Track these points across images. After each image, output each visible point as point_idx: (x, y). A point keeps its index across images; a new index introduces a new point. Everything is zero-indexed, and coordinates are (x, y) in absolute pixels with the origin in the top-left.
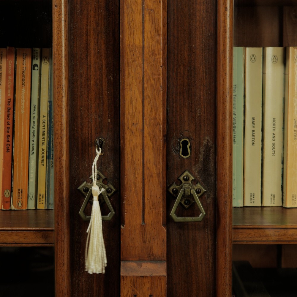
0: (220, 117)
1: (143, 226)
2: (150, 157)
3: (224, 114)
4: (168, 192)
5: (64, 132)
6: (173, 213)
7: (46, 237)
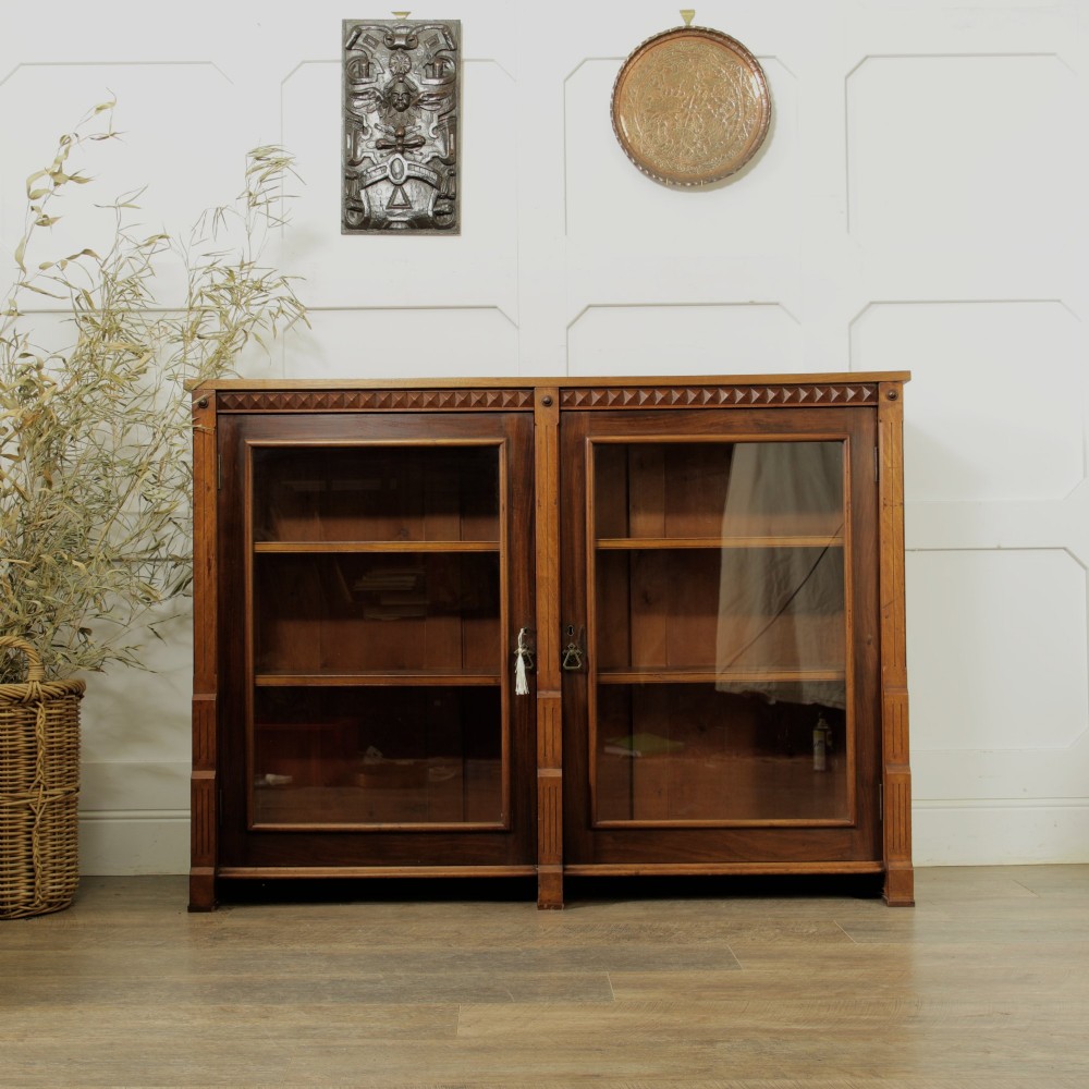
0: (589, 614)
1: (548, 671)
2: (552, 635)
4: (562, 654)
6: (564, 665)
7: (495, 680)
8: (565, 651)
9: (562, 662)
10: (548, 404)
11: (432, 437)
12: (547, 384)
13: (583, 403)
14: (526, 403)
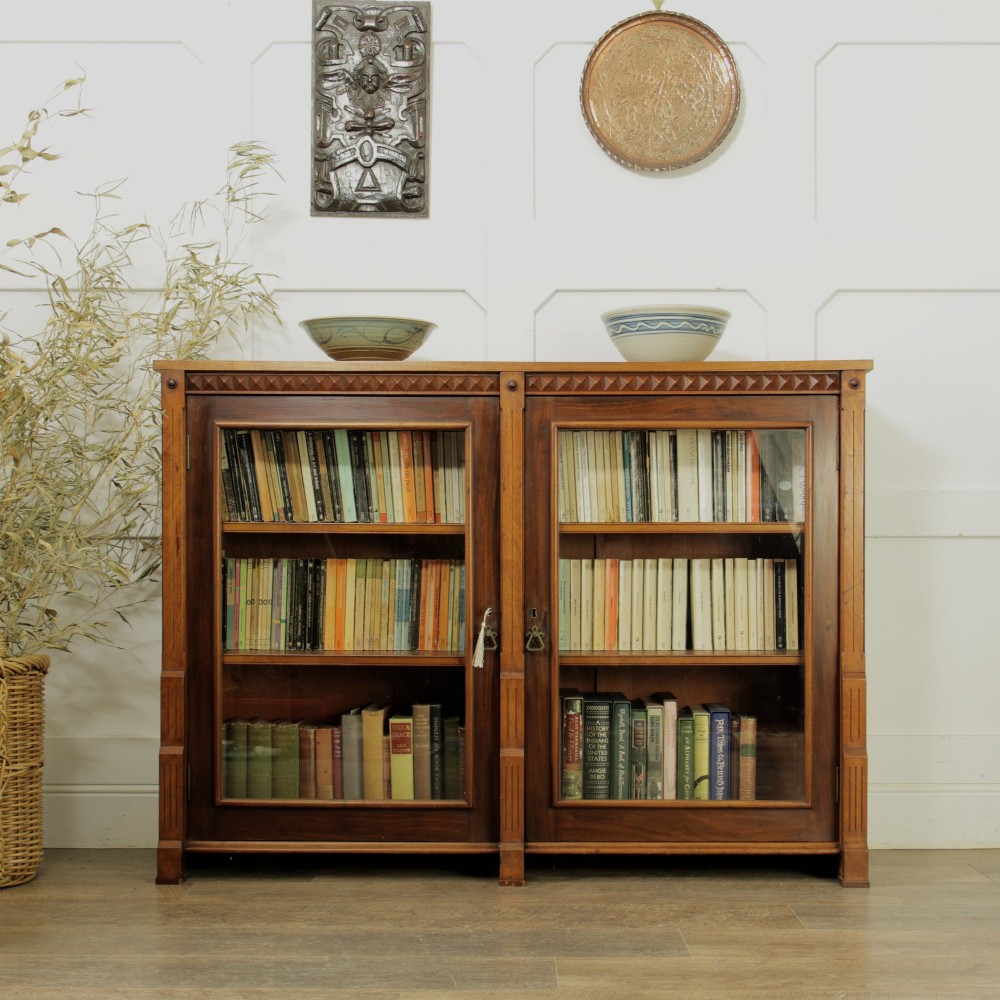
0: (552, 597)
1: (512, 653)
2: (516, 617)
3: (554, 595)
4: (525, 636)
5: (471, 605)
6: (527, 647)
7: (460, 661)
8: (528, 633)
9: (525, 644)
10: (513, 388)
12: (513, 368)
13: (549, 387)
14: (491, 388)
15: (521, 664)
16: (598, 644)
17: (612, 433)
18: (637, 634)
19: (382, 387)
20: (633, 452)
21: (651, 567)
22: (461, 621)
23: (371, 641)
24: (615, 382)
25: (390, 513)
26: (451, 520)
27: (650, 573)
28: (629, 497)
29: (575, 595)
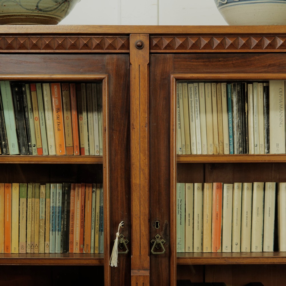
0: (171, 212)
1: (140, 256)
2: (143, 228)
3: (173, 211)
4: (150, 243)
5: (108, 218)
6: (152, 251)
7: (100, 262)
8: (153, 240)
9: (150, 249)
10: (140, 47)
11: (49, 74)
12: (139, 31)
13: (168, 47)
14: (123, 47)
15: (147, 264)
16: (207, 248)
17: (219, 84)
18: (236, 240)
19: (35, 46)
20: (235, 100)
21: (248, 189)
22: (101, 230)
23: (32, 246)
24: (221, 42)
25: (45, 147)
26: (92, 153)
27: (247, 194)
28: (231, 134)
29: (189, 211)
